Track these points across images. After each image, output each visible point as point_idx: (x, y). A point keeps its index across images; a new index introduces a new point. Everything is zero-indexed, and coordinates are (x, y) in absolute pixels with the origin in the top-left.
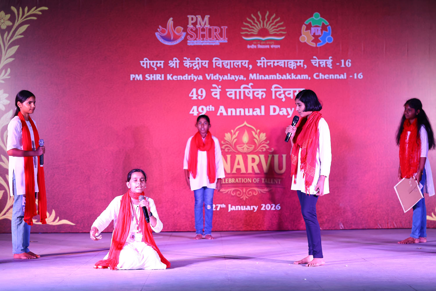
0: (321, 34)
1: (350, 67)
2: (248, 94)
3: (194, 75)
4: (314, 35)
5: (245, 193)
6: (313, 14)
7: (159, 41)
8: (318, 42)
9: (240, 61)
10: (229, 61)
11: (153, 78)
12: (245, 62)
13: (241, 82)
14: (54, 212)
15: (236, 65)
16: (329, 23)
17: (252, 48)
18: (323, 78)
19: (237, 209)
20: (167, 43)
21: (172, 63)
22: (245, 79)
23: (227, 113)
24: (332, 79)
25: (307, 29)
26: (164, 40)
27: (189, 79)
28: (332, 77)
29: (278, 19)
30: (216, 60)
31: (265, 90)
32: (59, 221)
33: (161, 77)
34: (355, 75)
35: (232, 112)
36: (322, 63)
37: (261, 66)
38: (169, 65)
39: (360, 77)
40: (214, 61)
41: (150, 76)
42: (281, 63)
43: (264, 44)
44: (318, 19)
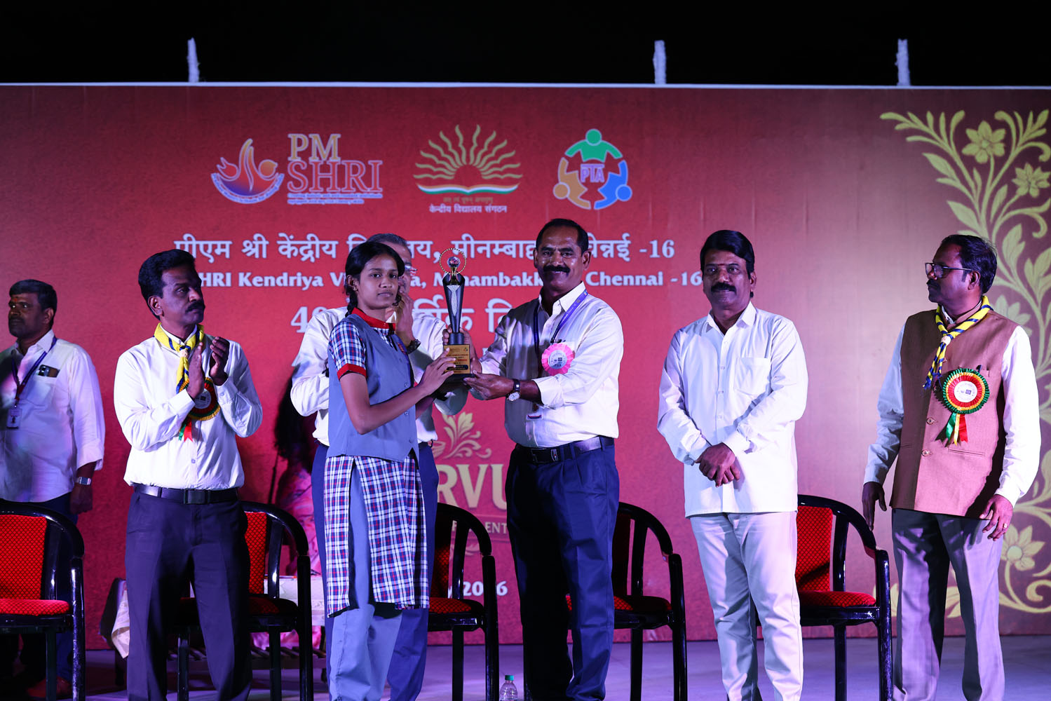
0: (603, 181)
1: (672, 258)
3: (303, 275)
4: (587, 183)
6: (585, 133)
7: (221, 194)
8: (596, 200)
12: (425, 246)
16: (623, 153)
17: (441, 211)
18: (608, 283)
20: (238, 199)
21: (251, 245)
22: (424, 284)
24: (629, 286)
25: (568, 170)
26: (232, 192)
27: (292, 284)
28: (629, 280)
29: (505, 143)
30: (355, 239)
31: (471, 310)
33: (224, 280)
34: (685, 276)
36: (607, 249)
37: (461, 254)
38: (244, 251)
39: (696, 281)
40: (350, 243)
42: (510, 248)
43: (469, 204)
44: (598, 144)
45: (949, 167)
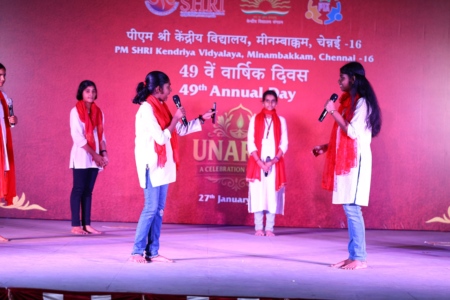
0: (329, 11)
1: (360, 49)
2: (245, 73)
3: (186, 50)
4: (321, 12)
5: (237, 183)
7: (149, 11)
8: (325, 20)
9: (238, 37)
10: (226, 36)
11: (140, 52)
12: (244, 38)
13: (238, 60)
14: (24, 195)
15: (233, 40)
17: (252, 22)
18: (330, 59)
19: (227, 201)
20: (157, 13)
21: (162, 35)
22: (243, 57)
23: (221, 93)
24: (339, 61)
25: (313, 5)
26: (155, 10)
27: (181, 54)
28: (339, 58)
30: (211, 34)
31: (264, 70)
32: (29, 205)
33: (149, 51)
34: (366, 57)
35: (226, 92)
36: (329, 43)
37: (261, 43)
38: (159, 37)
39: (371, 60)
40: (209, 35)
41: (136, 49)
42: (284, 41)
43: (265, 19)
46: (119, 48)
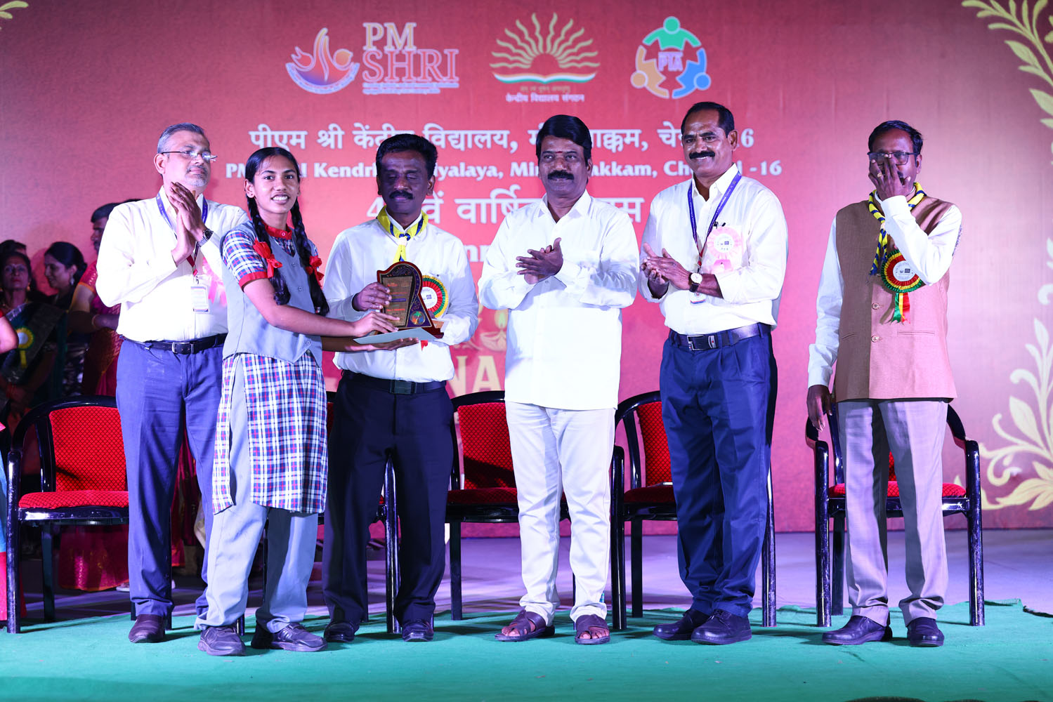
0: (681, 69)
1: (751, 148)
4: (665, 72)
6: (663, 21)
7: (296, 84)
8: (675, 88)
9: (489, 133)
10: (463, 133)
12: (502, 135)
13: (491, 183)
15: (479, 141)
16: (701, 41)
17: (518, 100)
20: (313, 89)
21: (326, 136)
22: (501, 175)
25: (647, 58)
26: (308, 83)
27: (368, 174)
29: (581, 32)
30: (431, 129)
34: (764, 165)
38: (319, 141)
39: (776, 170)
43: (546, 93)
44: (675, 32)
45: (1031, 54)
46: (235, 167)
